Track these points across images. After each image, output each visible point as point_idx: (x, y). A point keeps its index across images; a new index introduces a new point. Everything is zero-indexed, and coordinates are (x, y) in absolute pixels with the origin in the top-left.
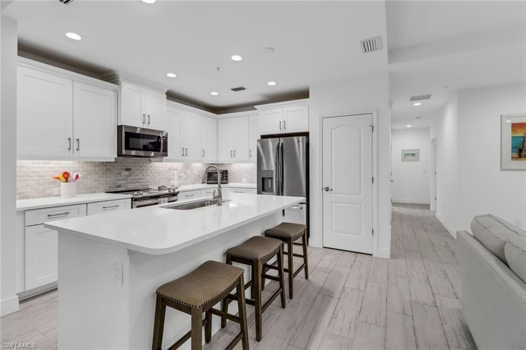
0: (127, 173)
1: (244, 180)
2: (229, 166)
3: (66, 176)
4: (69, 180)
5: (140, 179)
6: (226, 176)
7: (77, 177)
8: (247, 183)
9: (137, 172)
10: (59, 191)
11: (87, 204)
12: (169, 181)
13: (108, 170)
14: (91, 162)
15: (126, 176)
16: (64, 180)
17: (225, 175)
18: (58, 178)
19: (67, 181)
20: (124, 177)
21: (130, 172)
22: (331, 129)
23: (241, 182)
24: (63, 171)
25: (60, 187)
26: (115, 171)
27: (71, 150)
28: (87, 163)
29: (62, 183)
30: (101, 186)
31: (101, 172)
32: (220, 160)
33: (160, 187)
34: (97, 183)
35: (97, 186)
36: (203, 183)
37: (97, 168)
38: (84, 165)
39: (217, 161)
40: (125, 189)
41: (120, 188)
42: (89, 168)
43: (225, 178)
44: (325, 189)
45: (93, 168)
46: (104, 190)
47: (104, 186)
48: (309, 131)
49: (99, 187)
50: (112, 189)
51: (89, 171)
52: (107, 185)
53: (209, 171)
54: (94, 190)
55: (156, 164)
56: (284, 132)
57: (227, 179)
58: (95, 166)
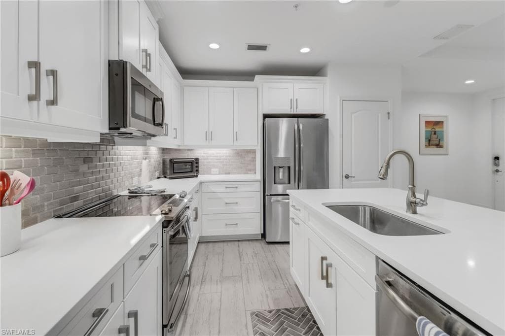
2: (189, 152)
5: (103, 178)
6: (197, 167)
8: (220, 174)
9: (99, 166)
13: (57, 162)
17: (195, 165)
21: (91, 166)
22: (351, 114)
23: (210, 174)
26: (70, 166)
30: (46, 204)
31: (46, 168)
32: (185, 144)
33: (136, 190)
34: (38, 196)
35: (38, 204)
36: (158, 178)
37: (38, 158)
38: (12, 150)
39: (179, 146)
40: (84, 202)
41: (77, 202)
42: (23, 159)
43: (195, 169)
44: (345, 177)
45: (31, 158)
46: (51, 213)
47: (52, 201)
48: (325, 113)
49: (43, 206)
50: (64, 206)
51: (23, 167)
52: (56, 200)
53: (175, 160)
54: (32, 216)
55: (120, 148)
56: (295, 112)
57: (197, 171)
58: (35, 154)
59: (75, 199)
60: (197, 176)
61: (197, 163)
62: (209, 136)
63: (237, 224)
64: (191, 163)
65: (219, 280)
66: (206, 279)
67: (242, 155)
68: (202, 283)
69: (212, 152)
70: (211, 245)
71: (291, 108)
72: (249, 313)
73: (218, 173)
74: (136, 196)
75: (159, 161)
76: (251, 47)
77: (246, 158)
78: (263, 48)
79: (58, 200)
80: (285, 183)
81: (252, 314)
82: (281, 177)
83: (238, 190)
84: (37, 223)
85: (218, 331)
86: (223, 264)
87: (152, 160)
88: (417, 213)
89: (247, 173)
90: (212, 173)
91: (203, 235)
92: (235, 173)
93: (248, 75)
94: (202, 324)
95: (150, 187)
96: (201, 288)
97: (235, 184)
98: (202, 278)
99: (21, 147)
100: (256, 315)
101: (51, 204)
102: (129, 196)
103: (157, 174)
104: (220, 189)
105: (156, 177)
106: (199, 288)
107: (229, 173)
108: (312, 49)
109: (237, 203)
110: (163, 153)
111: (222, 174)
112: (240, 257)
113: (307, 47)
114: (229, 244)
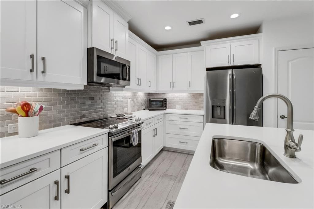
0: (90, 102)
1: (178, 106)
2: (164, 95)
3: (27, 109)
4: (30, 113)
5: (102, 108)
6: (166, 104)
7: (41, 109)
8: (181, 109)
9: (99, 101)
10: (16, 128)
11: (61, 149)
12: (123, 108)
13: (72, 99)
14: (55, 90)
15: (90, 105)
16: (23, 113)
17: (164, 103)
18: (15, 111)
19: (27, 115)
20: (88, 107)
21: (93, 101)
22: (288, 62)
23: (175, 109)
24: (21, 101)
25: (17, 122)
26: (80, 101)
27: (35, 73)
28: (50, 90)
29: (20, 119)
30: (65, 118)
31: (65, 101)
32: (159, 90)
33: (119, 115)
34: (61, 114)
35: (61, 118)
36: (144, 109)
37: (61, 97)
38: (47, 94)
39: (156, 91)
40: (89, 119)
41: (84, 119)
42: (53, 97)
43: (164, 105)
44: (281, 116)
45: (57, 97)
46: (68, 122)
47: (69, 117)
48: (260, 64)
49: (64, 119)
50: (76, 120)
51: (53, 100)
52: (72, 117)
53: (151, 100)
54: (58, 123)
55: (114, 92)
56: (232, 65)
57: (166, 106)
58: (59, 95)
59: (84, 117)
60: (166, 110)
61: (165, 102)
62: (172, 85)
63: (187, 143)
64: (161, 101)
65: (162, 176)
66: (155, 172)
67: (196, 97)
68: (152, 175)
69: (177, 95)
70: (170, 153)
71: (228, 62)
72: (167, 201)
73: (180, 108)
74: (119, 118)
75: (145, 100)
76: (191, 23)
77: (199, 99)
78: (200, 22)
79: (73, 117)
80: (222, 118)
81: (168, 203)
82: (219, 113)
83: (188, 120)
84: (60, 126)
85: (143, 205)
86: (170, 166)
87: (139, 99)
88: (296, 157)
89: (200, 110)
90: (177, 108)
91: (166, 146)
92: (192, 109)
93: (196, 43)
94: (138, 198)
95: (132, 114)
96: (150, 177)
97: (187, 116)
98: (154, 172)
99: (52, 92)
100: (170, 205)
101: (68, 118)
102: (117, 118)
103: (144, 107)
104: (176, 118)
105: (143, 109)
106: (149, 177)
107: (187, 109)
108: (240, 14)
109: (187, 129)
110: (148, 95)
111: (182, 109)
112: (183, 165)
113: (236, 13)
114: (182, 155)
